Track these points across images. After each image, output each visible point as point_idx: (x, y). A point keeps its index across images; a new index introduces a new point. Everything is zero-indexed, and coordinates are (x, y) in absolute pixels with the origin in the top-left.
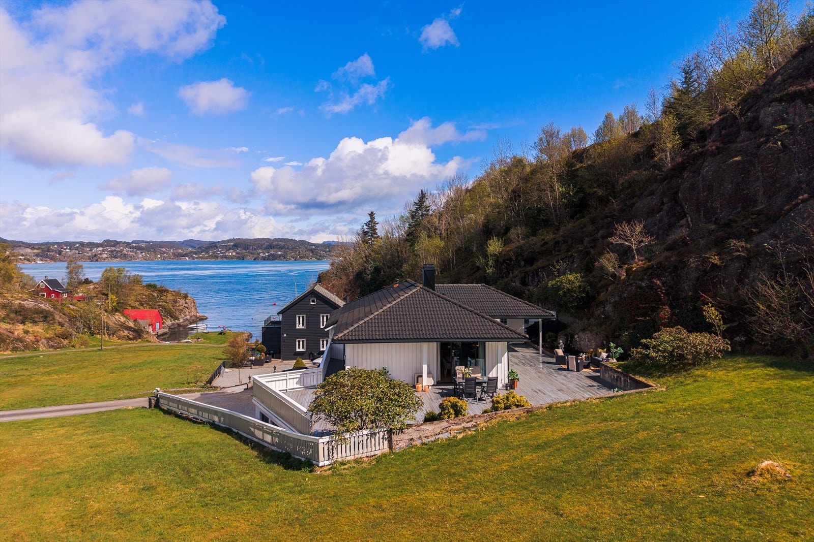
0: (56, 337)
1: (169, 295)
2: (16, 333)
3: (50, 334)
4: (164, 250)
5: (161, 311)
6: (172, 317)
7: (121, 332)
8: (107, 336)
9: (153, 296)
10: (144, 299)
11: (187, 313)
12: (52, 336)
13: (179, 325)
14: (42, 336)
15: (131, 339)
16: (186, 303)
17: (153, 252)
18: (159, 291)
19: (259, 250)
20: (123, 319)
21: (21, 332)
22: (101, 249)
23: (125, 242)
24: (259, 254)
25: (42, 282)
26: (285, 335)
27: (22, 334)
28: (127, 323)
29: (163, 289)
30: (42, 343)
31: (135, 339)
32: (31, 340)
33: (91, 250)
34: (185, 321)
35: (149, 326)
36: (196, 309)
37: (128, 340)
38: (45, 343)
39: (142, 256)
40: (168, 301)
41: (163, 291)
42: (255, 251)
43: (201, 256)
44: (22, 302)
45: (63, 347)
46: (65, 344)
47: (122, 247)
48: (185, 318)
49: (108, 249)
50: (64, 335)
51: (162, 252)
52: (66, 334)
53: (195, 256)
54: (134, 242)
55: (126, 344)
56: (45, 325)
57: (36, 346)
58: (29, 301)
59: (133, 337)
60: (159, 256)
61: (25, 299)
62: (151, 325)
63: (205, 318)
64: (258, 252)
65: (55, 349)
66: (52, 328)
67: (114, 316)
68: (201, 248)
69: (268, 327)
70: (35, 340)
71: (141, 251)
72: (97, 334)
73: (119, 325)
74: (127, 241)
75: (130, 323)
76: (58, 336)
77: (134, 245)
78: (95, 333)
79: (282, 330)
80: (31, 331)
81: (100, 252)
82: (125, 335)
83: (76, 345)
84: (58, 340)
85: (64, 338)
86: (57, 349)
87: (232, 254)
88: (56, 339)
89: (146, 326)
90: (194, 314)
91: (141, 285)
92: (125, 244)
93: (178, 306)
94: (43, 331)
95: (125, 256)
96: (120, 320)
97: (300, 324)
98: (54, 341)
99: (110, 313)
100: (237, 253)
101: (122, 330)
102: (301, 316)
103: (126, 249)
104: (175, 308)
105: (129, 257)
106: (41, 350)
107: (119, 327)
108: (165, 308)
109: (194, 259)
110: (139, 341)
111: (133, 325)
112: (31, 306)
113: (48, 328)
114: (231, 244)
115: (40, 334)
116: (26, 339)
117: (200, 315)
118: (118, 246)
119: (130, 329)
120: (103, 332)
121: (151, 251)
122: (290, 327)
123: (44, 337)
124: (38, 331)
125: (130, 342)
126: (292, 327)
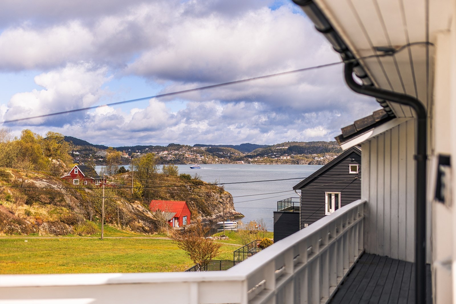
0: (61, 221)
1: (203, 188)
2: (16, 215)
3: (54, 218)
4: (222, 153)
5: (193, 204)
6: (204, 212)
7: (136, 222)
8: (119, 225)
9: (186, 187)
10: (176, 190)
11: (222, 209)
12: (56, 220)
13: (211, 221)
14: (45, 220)
15: (146, 231)
16: (221, 197)
17: (212, 155)
18: (193, 182)
19: (314, 153)
20: (141, 208)
21: (23, 212)
22: (166, 152)
23: (187, 146)
24: (314, 158)
25: (76, 168)
27: (23, 214)
28: (145, 213)
29: (198, 180)
30: (43, 227)
31: (151, 231)
32: (32, 223)
33: (158, 154)
34: (217, 217)
35: (175, 219)
36: (232, 205)
37: (142, 232)
38: (47, 227)
39: (202, 159)
40: (201, 194)
41: (197, 183)
42: (310, 155)
43: (256, 159)
44: (35, 182)
45: (67, 234)
46: (69, 230)
47: (184, 150)
48: (218, 214)
49: (172, 153)
50: (70, 221)
51: (220, 156)
52: (72, 220)
53: (250, 160)
54: (195, 146)
55: (140, 236)
56: (51, 207)
57: (35, 230)
58: (43, 181)
59: (148, 229)
60: (217, 160)
61: (39, 179)
62: (177, 219)
63: (242, 217)
64: (313, 156)
65: (57, 235)
66: (58, 211)
67: (132, 204)
68: (257, 152)
69: (284, 213)
70: (36, 223)
71: (201, 155)
72: (109, 223)
73: (135, 214)
74: (189, 145)
75: (149, 212)
76: (63, 220)
77: (195, 148)
78: (107, 221)
79: (301, 217)
80: (33, 213)
81: (165, 155)
82: (140, 226)
83: (82, 233)
84: (62, 225)
85: (70, 223)
86: (59, 235)
87: (286, 158)
88: (60, 224)
89: (172, 220)
90: (230, 210)
91: (176, 176)
92: (187, 148)
93: (211, 200)
94: (48, 213)
95: (187, 160)
96: (138, 208)
97: (331, 208)
98: (58, 226)
99: (129, 201)
100: (292, 157)
101: (137, 220)
102: (333, 193)
103: (188, 152)
104: (208, 202)
105: (190, 160)
106: (40, 235)
107: (135, 217)
108: (197, 202)
109: (249, 163)
110: (155, 234)
111: (152, 215)
112: (43, 186)
113: (54, 210)
114: (286, 147)
115: (43, 217)
116: (26, 221)
117: (236, 212)
118: (181, 149)
119: (148, 219)
120: (116, 220)
121: (210, 155)
122: (314, 212)
123: (47, 221)
124: (41, 214)
125: (145, 234)
126: (317, 212)
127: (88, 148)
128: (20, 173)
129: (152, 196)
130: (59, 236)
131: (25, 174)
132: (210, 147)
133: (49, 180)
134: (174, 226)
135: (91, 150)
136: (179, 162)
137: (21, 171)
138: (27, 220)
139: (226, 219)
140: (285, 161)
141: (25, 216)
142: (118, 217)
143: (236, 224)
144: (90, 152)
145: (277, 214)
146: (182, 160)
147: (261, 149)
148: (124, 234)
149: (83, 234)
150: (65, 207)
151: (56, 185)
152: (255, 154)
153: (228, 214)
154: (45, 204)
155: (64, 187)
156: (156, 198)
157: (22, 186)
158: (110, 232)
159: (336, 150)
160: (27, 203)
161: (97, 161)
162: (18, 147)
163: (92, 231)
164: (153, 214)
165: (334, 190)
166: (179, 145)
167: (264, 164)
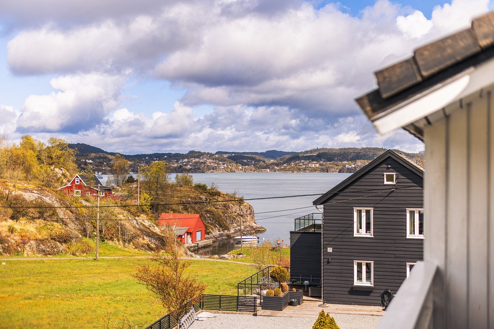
0: (52, 239)
1: (220, 199)
3: (44, 234)
4: (245, 161)
5: (209, 217)
6: (221, 226)
7: (140, 239)
8: (121, 242)
9: (201, 199)
10: (189, 202)
11: (241, 222)
12: (46, 237)
13: (229, 236)
14: (32, 237)
15: (151, 249)
16: (240, 210)
17: (235, 163)
18: (209, 193)
19: (344, 161)
20: (147, 223)
21: (6, 229)
22: (186, 160)
23: (208, 153)
24: (344, 166)
25: (77, 177)
26: (330, 250)
27: (6, 231)
28: (152, 229)
29: (215, 191)
30: (30, 246)
31: (157, 249)
32: (16, 242)
33: (177, 161)
34: (236, 232)
35: (188, 234)
36: (253, 218)
37: (148, 250)
38: (34, 246)
39: (224, 167)
40: (218, 207)
41: (214, 194)
42: (340, 163)
43: (283, 167)
44: (23, 193)
45: (58, 254)
46: (61, 249)
47: (205, 158)
48: (237, 228)
49: (192, 160)
50: (62, 238)
51: (243, 164)
52: (64, 237)
53: (276, 168)
54: (217, 153)
55: (144, 255)
56: (41, 223)
57: (20, 249)
58: (34, 193)
59: (155, 246)
60: (241, 168)
61: (29, 190)
62: (189, 234)
63: (263, 230)
64: (343, 163)
65: (46, 255)
66: (48, 227)
67: (137, 218)
68: (283, 159)
69: (303, 233)
70: (22, 241)
71: (223, 163)
72: (109, 240)
73: (139, 229)
74: (210, 153)
75: (156, 228)
76: (54, 238)
77: (217, 156)
78: (107, 238)
79: (323, 239)
80: (19, 230)
81: (185, 163)
82: (145, 244)
83: (76, 252)
84: (53, 244)
85: (61, 241)
86: (48, 254)
87: (315, 166)
88: (50, 242)
89: (184, 235)
90: (250, 224)
91: (191, 186)
92: (209, 155)
93: (229, 212)
94: (36, 230)
95: (208, 168)
96: (143, 223)
97: (361, 228)
98: (47, 244)
99: (133, 215)
100: (321, 165)
101: (142, 236)
102: (364, 209)
103: (210, 160)
104: (226, 215)
105: (212, 168)
106: (26, 255)
107: (139, 232)
108: (214, 215)
109: (275, 171)
110: (162, 252)
111: (160, 231)
112: (32, 198)
113: (44, 226)
114: (314, 154)
115: (30, 234)
116: (9, 239)
117: (257, 225)
118: (202, 157)
119: (154, 235)
120: (117, 237)
121: (233, 163)
122: (340, 233)
123: (34, 238)
124: (28, 230)
125: (150, 253)
126: (344, 233)
127: (102, 156)
128: (7, 183)
129: (162, 208)
130: (48, 256)
131: (12, 185)
132: (233, 155)
133: (40, 191)
134: (186, 242)
135: (106, 158)
136: (200, 171)
137: (8, 181)
138: (11, 237)
139: (245, 233)
140: (314, 169)
141: (8, 233)
142: (120, 234)
143: (256, 239)
144: (105, 160)
145: (295, 234)
146: (203, 168)
147: (288, 157)
148: (126, 253)
149: (77, 254)
150: (58, 222)
151: (49, 198)
152: (282, 162)
153: (248, 227)
154: (33, 218)
155: (57, 200)
156: (167, 211)
157: (7, 198)
158: (109, 250)
159: (368, 157)
160: (12, 218)
161: (111, 170)
162: (8, 154)
163: (88, 250)
164: (160, 229)
165: (365, 205)
166: (200, 152)
167: (291, 172)
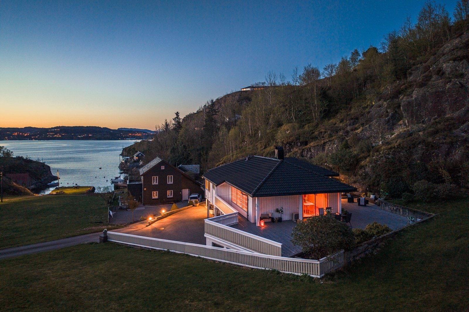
6: (36, 178)
11: (45, 175)
13: (41, 183)
16: (44, 168)
18: (26, 161)
24: (77, 136)
26: (145, 189)
29: (28, 159)
79: (143, 186)
87: (58, 136)
97: (154, 182)
102: (155, 177)
114: (58, 130)
